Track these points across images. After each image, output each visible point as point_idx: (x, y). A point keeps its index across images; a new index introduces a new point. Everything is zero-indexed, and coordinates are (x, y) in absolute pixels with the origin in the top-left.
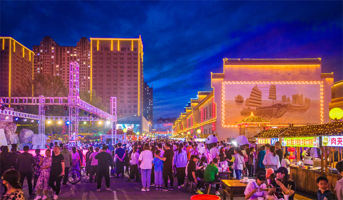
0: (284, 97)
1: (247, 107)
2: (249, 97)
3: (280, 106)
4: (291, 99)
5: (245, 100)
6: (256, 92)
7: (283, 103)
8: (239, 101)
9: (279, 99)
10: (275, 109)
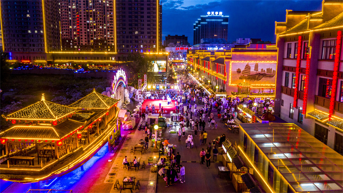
0: (262, 70)
1: (242, 75)
2: (244, 69)
3: (259, 74)
4: (266, 71)
5: (242, 71)
6: (248, 67)
7: (261, 73)
8: (239, 71)
9: (259, 71)
10: (257, 76)
